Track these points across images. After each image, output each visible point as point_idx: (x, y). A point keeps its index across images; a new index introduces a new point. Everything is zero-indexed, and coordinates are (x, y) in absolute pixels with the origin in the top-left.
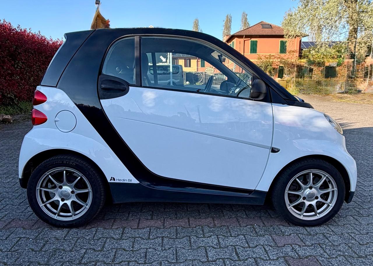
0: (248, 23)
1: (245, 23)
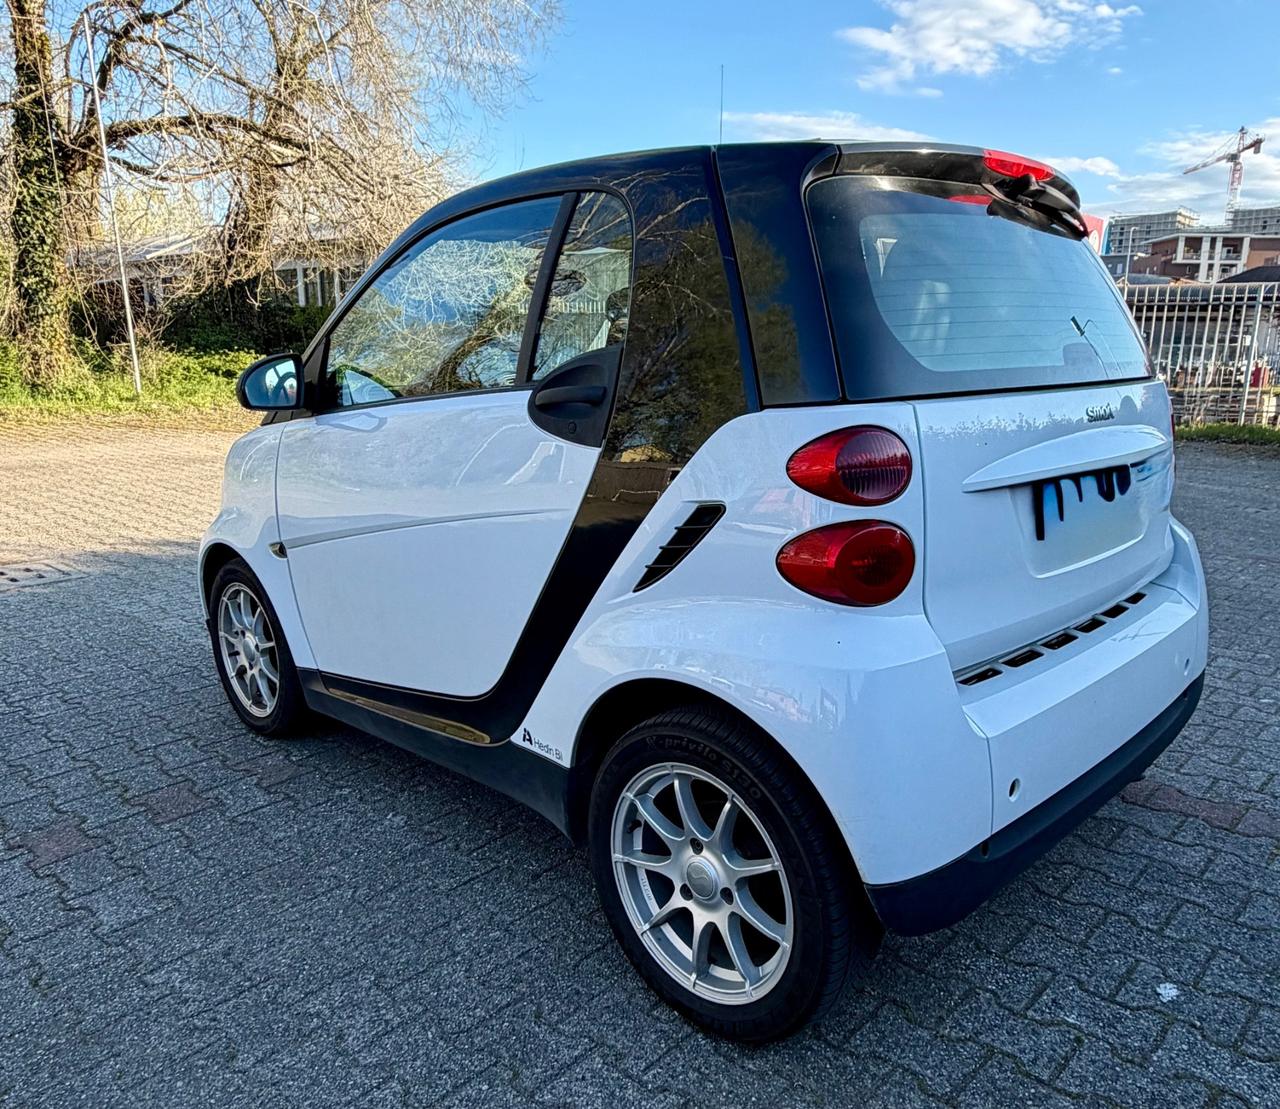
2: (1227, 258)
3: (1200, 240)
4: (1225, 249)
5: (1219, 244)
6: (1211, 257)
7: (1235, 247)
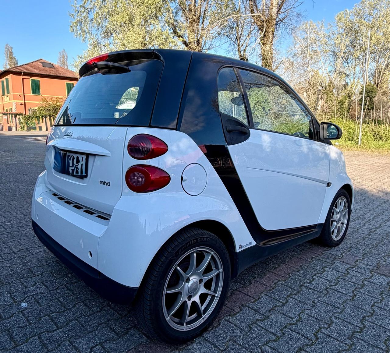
0: (15, 58)
1: (11, 58)
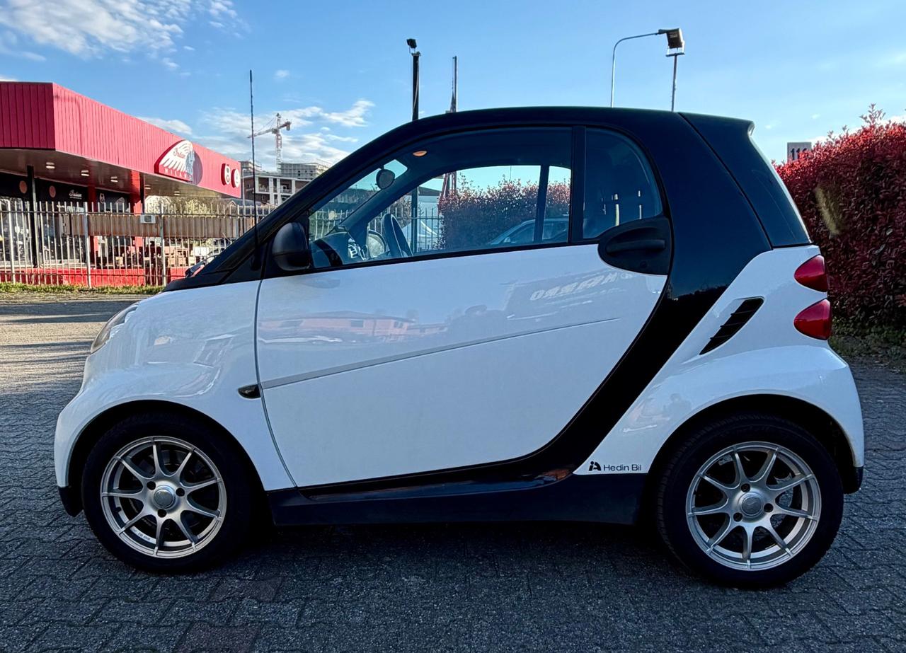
2: (284, 192)
3: (267, 179)
4: (282, 187)
5: (278, 183)
6: (275, 191)
7: (288, 185)
